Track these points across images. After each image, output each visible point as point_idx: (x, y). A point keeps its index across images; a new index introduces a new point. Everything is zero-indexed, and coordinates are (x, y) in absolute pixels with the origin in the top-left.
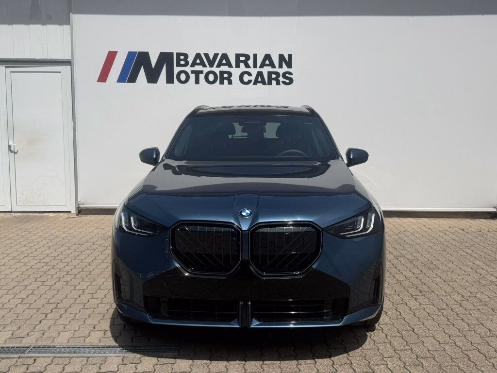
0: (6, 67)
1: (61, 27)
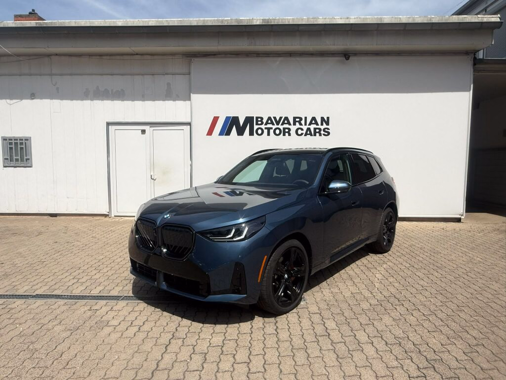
0: (150, 127)
1: (185, 102)
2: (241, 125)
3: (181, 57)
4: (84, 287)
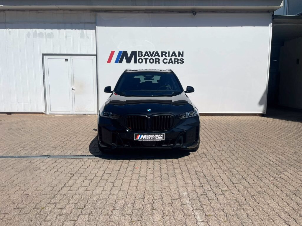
0: (71, 57)
2: (129, 56)
3: (89, 12)
4: (27, 152)
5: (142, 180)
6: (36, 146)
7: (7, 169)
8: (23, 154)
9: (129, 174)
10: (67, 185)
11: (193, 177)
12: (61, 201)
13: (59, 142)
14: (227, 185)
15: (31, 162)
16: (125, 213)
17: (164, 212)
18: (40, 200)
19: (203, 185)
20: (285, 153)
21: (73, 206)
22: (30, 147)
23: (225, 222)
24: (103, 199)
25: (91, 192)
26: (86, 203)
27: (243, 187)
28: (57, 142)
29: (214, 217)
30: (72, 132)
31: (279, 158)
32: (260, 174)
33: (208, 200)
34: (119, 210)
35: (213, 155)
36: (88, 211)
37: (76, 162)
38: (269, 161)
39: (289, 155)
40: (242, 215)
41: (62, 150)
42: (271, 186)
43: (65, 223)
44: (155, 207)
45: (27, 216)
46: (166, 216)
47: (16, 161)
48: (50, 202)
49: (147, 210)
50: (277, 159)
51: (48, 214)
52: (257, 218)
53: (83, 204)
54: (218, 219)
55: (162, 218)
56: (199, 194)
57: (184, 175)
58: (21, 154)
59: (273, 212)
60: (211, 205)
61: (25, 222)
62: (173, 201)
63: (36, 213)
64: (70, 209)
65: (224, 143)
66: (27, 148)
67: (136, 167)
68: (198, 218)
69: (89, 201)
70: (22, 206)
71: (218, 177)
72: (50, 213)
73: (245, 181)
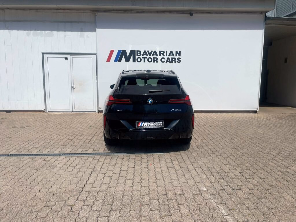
0: (70, 56)
2: (128, 55)
3: (89, 12)
4: (38, 150)
5: (159, 176)
6: (45, 144)
7: (24, 168)
8: (35, 152)
9: (146, 170)
10: (88, 182)
11: (207, 172)
12: (88, 198)
13: (67, 140)
14: (241, 180)
15: (46, 160)
16: (153, 209)
17: (190, 207)
18: (67, 198)
19: (219, 180)
20: (286, 149)
21: (101, 202)
22: (39, 145)
23: (249, 215)
24: (128, 195)
25: (114, 188)
26: (113, 199)
27: (256, 182)
28: (65, 140)
29: (237, 211)
30: (77, 130)
31: (282, 153)
32: (268, 169)
33: (228, 194)
34: (146, 206)
35: (220, 151)
36: (118, 207)
37: (90, 159)
38: (273, 157)
39: (290, 151)
40: (263, 208)
41: (72, 147)
42: (282, 180)
43: (99, 219)
44: (180, 202)
45: (60, 214)
46: (192, 211)
47: (30, 160)
48: (78, 199)
49: (174, 206)
50: (280, 154)
51: (80, 211)
52: (277, 210)
53: (111, 200)
54: (242, 213)
55: (189, 213)
56: (217, 189)
57: (197, 171)
58: (33, 152)
59: (290, 204)
60: (231, 200)
61: (59, 219)
62: (195, 196)
63: (67, 210)
64: (100, 205)
65: (226, 139)
66: (37, 146)
67: (149, 163)
68: (223, 212)
69: (115, 198)
70: (51, 204)
71: (230, 173)
72: (81, 210)
73: (256, 176)
